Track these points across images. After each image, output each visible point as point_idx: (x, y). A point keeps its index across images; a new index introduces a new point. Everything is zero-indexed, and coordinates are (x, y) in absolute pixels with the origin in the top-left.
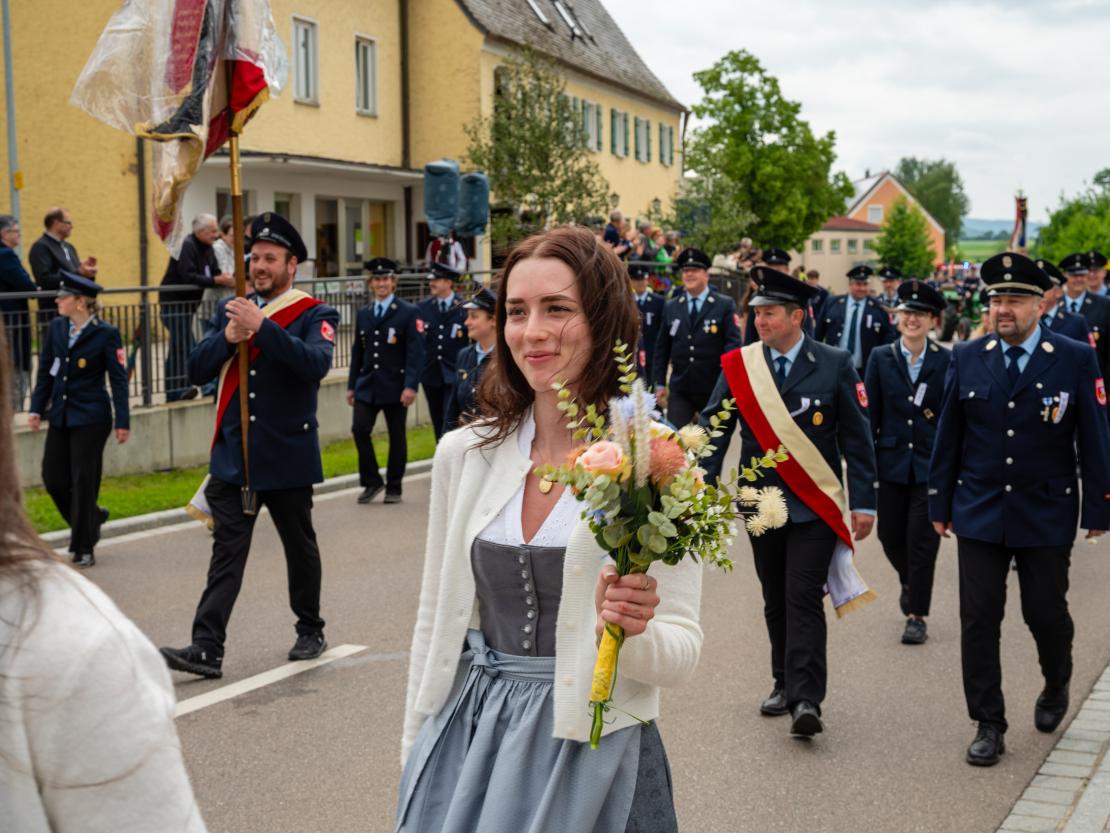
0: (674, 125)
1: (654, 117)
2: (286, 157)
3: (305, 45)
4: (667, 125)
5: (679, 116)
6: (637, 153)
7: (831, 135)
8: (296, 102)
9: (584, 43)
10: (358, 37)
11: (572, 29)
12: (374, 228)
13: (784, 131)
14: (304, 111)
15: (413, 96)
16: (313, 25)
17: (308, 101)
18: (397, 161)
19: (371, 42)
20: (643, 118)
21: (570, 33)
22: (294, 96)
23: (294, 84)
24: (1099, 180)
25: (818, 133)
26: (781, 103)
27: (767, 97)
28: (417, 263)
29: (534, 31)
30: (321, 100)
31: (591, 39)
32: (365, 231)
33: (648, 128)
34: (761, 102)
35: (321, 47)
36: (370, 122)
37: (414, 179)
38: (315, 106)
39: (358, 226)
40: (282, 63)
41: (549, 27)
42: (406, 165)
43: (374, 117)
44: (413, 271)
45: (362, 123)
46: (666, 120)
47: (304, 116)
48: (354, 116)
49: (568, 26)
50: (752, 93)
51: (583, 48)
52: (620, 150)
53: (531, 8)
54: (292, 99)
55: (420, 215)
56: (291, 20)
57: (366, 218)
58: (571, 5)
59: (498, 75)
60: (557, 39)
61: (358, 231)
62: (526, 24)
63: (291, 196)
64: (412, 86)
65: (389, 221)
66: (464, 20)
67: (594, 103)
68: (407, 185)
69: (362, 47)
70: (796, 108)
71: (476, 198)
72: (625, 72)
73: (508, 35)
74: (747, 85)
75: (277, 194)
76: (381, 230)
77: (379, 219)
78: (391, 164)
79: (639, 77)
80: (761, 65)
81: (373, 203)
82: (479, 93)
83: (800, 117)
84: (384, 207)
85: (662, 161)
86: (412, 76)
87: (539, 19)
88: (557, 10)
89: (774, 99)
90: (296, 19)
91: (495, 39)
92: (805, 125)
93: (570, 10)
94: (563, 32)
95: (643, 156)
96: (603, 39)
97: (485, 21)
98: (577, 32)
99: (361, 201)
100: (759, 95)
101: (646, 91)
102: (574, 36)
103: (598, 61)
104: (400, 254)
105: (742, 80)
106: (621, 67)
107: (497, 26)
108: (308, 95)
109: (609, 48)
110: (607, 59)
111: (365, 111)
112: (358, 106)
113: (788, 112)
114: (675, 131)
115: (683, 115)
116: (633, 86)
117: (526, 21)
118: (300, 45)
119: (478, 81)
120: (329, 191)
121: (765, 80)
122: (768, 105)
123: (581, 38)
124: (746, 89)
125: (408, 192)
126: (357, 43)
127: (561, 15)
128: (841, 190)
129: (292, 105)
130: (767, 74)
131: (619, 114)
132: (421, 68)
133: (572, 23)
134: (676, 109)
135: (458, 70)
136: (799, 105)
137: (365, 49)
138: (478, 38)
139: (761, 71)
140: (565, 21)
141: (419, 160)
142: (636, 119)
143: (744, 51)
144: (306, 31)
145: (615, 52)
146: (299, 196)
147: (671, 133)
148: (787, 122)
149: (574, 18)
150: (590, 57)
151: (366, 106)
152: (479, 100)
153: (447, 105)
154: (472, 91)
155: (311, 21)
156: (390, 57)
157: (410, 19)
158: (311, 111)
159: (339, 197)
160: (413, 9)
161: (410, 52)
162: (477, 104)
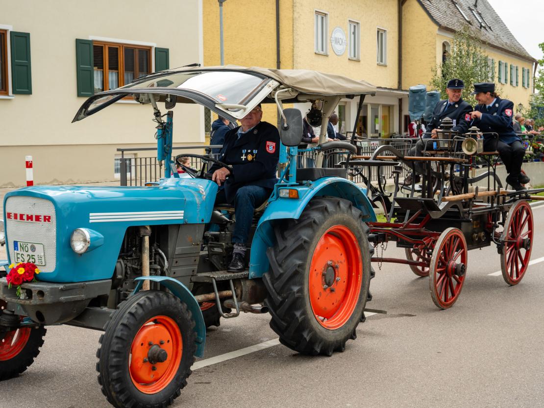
0: (530, 68)
1: (520, 65)
3: (354, 33)
4: (526, 68)
5: (533, 64)
6: (511, 82)
8: (349, 59)
9: (486, 30)
10: (378, 29)
11: (480, 23)
12: (384, 117)
15: (403, 56)
16: (358, 23)
17: (355, 59)
18: (396, 87)
19: (385, 31)
20: (514, 65)
21: (479, 25)
22: (348, 56)
23: (349, 51)
28: (404, 134)
29: (462, 24)
30: (361, 59)
31: (490, 28)
32: (380, 120)
33: (517, 70)
35: (361, 34)
36: (384, 68)
37: (403, 95)
38: (358, 61)
39: (376, 117)
40: (343, 41)
41: (469, 22)
42: (400, 88)
43: (386, 66)
44: (402, 137)
45: (379, 69)
46: (527, 66)
47: (353, 64)
48: (376, 65)
49: (479, 22)
51: (485, 32)
52: (503, 81)
53: (461, 14)
54: (348, 58)
55: (406, 112)
56: (348, 22)
57: (380, 113)
58: (480, 12)
59: (444, 45)
60: (473, 28)
61: (376, 119)
62: (458, 21)
63: (346, 103)
64: (403, 51)
65: (391, 114)
66: (429, 20)
67: (491, 58)
68: (400, 98)
69: (380, 33)
71: (433, 103)
72: (506, 43)
73: (450, 27)
76: (387, 119)
77: (387, 114)
78: (393, 88)
79: (513, 46)
81: (384, 106)
82: (435, 54)
84: (389, 108)
85: (523, 86)
86: (403, 47)
87: (465, 19)
88: (474, 15)
90: (350, 21)
91: (443, 28)
93: (480, 14)
94: (476, 24)
95: (514, 83)
96: (496, 28)
97: (438, 20)
98: (483, 25)
99: (379, 105)
101: (516, 52)
102: (481, 26)
103: (493, 38)
104: (396, 130)
106: (504, 41)
107: (444, 23)
108: (355, 56)
109: (498, 32)
110: (497, 37)
111: (381, 63)
112: (378, 61)
114: (530, 71)
115: (534, 63)
116: (510, 50)
117: (458, 20)
118: (352, 33)
119: (435, 49)
123: (485, 28)
125: (400, 100)
126: (378, 32)
127: (476, 17)
131: (503, 63)
132: (408, 42)
133: (480, 21)
134: (531, 60)
135: (425, 43)
137: (382, 34)
138: (437, 27)
140: (477, 20)
141: (406, 86)
142: (511, 65)
144: (355, 26)
145: (501, 34)
146: (350, 102)
147: (528, 72)
149: (482, 18)
150: (489, 36)
151: (382, 61)
152: (435, 57)
153: (420, 60)
154: (432, 53)
155: (357, 21)
156: (393, 38)
157: (403, 19)
158: (356, 63)
159: (368, 103)
160: (404, 15)
161: (403, 35)
162: (434, 59)
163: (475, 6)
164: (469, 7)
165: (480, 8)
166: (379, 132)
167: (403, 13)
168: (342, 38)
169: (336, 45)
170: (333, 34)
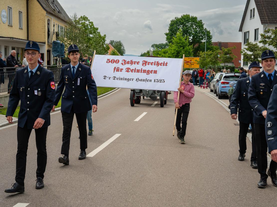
2: (13, 38)
3: (9, 13)
7: (105, 35)
8: (8, 25)
10: (19, 11)
11: (58, 10)
13: (94, 34)
14: (10, 27)
15: (29, 25)
17: (10, 25)
19: (21, 12)
22: (8, 24)
23: (7, 21)
24: (153, 46)
25: (102, 35)
26: (94, 27)
27: (91, 27)
29: (52, 10)
30: (13, 25)
31: (61, 12)
34: (90, 28)
35: (13, 13)
36: (21, 30)
38: (12, 26)
41: (54, 10)
43: (22, 29)
45: (20, 31)
47: (10, 28)
48: (18, 28)
50: (87, 25)
51: (60, 14)
53: (51, 6)
57: (20, 52)
59: (49, 20)
60: (56, 12)
61: (18, 55)
63: (7, 46)
64: (29, 22)
65: (23, 52)
70: (97, 29)
71: (62, 49)
74: (86, 23)
75: (5, 46)
80: (89, 19)
81: (21, 48)
83: (98, 31)
86: (29, 20)
87: (53, 8)
88: (54, 6)
89: (93, 26)
90: (8, 6)
91: (49, 13)
92: (99, 33)
93: (56, 6)
96: (62, 12)
97: (46, 9)
99: (19, 48)
100: (89, 26)
102: (59, 12)
105: (85, 23)
106: (67, 19)
107: (48, 10)
108: (10, 24)
109: (64, 15)
110: (64, 17)
113: (95, 30)
119: (45, 22)
120: (14, 46)
121: (90, 23)
122: (91, 28)
124: (86, 24)
126: (19, 12)
128: (107, 48)
129: (8, 26)
130: (90, 21)
132: (31, 18)
135: (40, 19)
136: (98, 28)
137: (20, 14)
138: (46, 12)
139: (89, 20)
140: (56, 9)
141: (30, 39)
143: (84, 16)
144: (10, 9)
146: (9, 46)
148: (95, 32)
150: (61, 16)
151: (20, 27)
152: (45, 26)
153: (38, 27)
154: (43, 24)
155: (11, 7)
156: (25, 16)
157: (29, 7)
158: (11, 27)
159: (15, 47)
160: (29, 5)
161: (29, 14)
162: (44, 27)
163: (54, 2)
164: (52, 2)
165: (55, 2)
166: (20, 61)
167: (29, 4)
168: (5, 15)
169: (3, 18)
170: (2, 13)
